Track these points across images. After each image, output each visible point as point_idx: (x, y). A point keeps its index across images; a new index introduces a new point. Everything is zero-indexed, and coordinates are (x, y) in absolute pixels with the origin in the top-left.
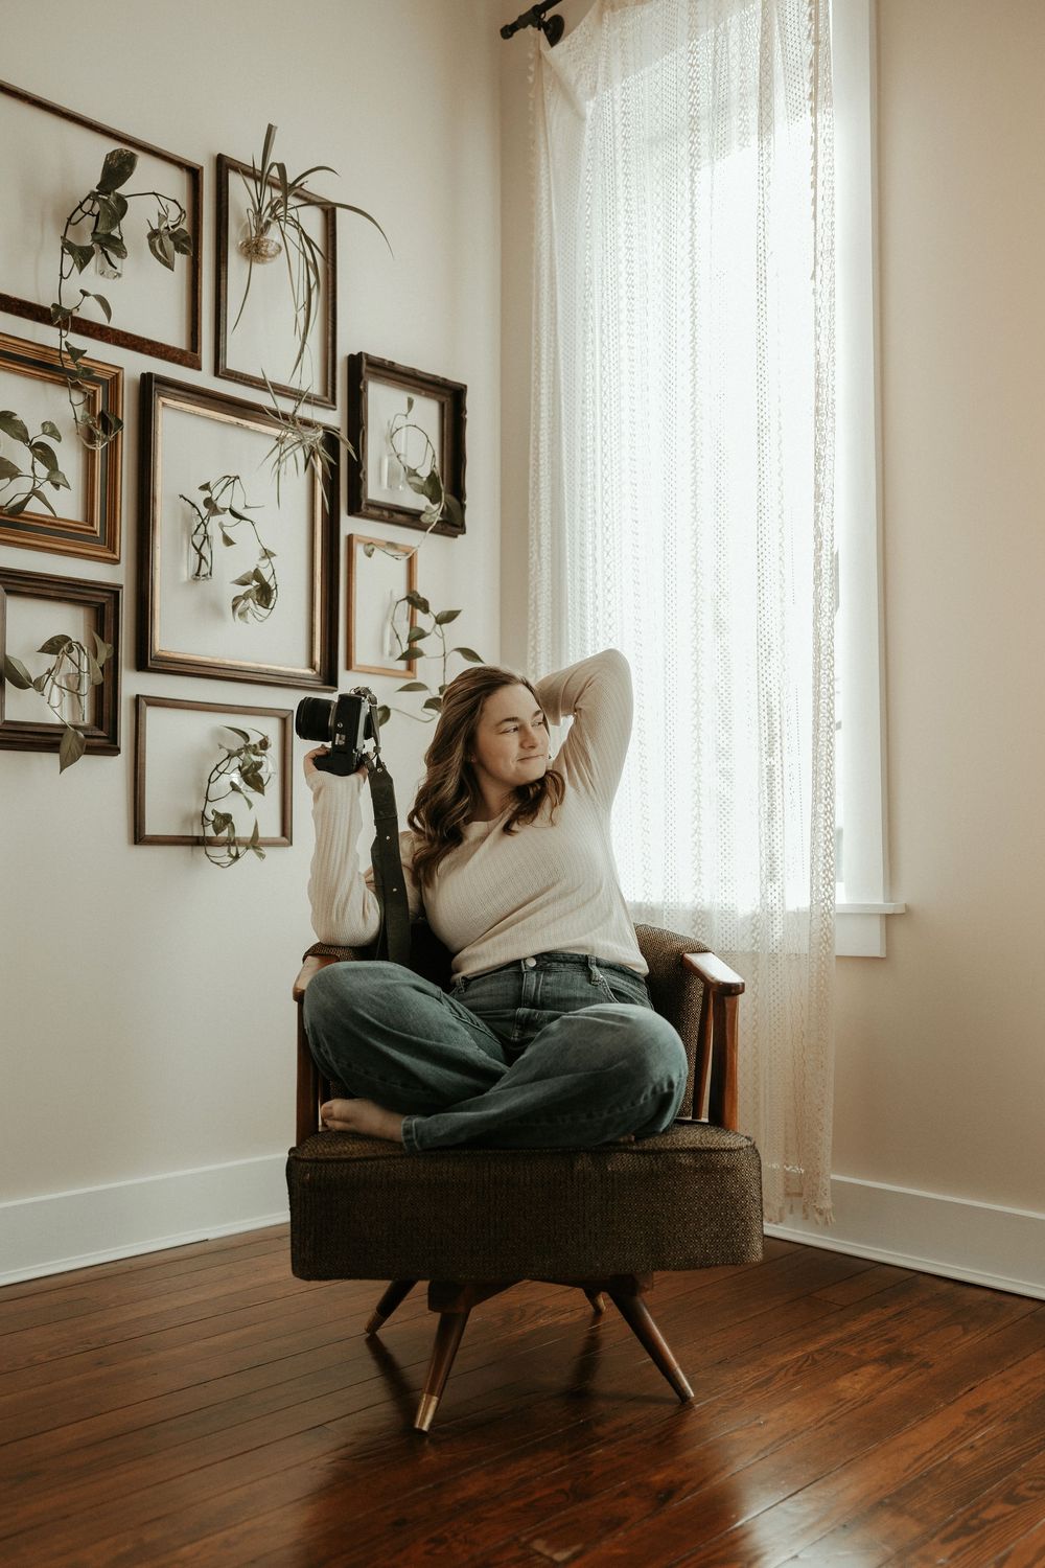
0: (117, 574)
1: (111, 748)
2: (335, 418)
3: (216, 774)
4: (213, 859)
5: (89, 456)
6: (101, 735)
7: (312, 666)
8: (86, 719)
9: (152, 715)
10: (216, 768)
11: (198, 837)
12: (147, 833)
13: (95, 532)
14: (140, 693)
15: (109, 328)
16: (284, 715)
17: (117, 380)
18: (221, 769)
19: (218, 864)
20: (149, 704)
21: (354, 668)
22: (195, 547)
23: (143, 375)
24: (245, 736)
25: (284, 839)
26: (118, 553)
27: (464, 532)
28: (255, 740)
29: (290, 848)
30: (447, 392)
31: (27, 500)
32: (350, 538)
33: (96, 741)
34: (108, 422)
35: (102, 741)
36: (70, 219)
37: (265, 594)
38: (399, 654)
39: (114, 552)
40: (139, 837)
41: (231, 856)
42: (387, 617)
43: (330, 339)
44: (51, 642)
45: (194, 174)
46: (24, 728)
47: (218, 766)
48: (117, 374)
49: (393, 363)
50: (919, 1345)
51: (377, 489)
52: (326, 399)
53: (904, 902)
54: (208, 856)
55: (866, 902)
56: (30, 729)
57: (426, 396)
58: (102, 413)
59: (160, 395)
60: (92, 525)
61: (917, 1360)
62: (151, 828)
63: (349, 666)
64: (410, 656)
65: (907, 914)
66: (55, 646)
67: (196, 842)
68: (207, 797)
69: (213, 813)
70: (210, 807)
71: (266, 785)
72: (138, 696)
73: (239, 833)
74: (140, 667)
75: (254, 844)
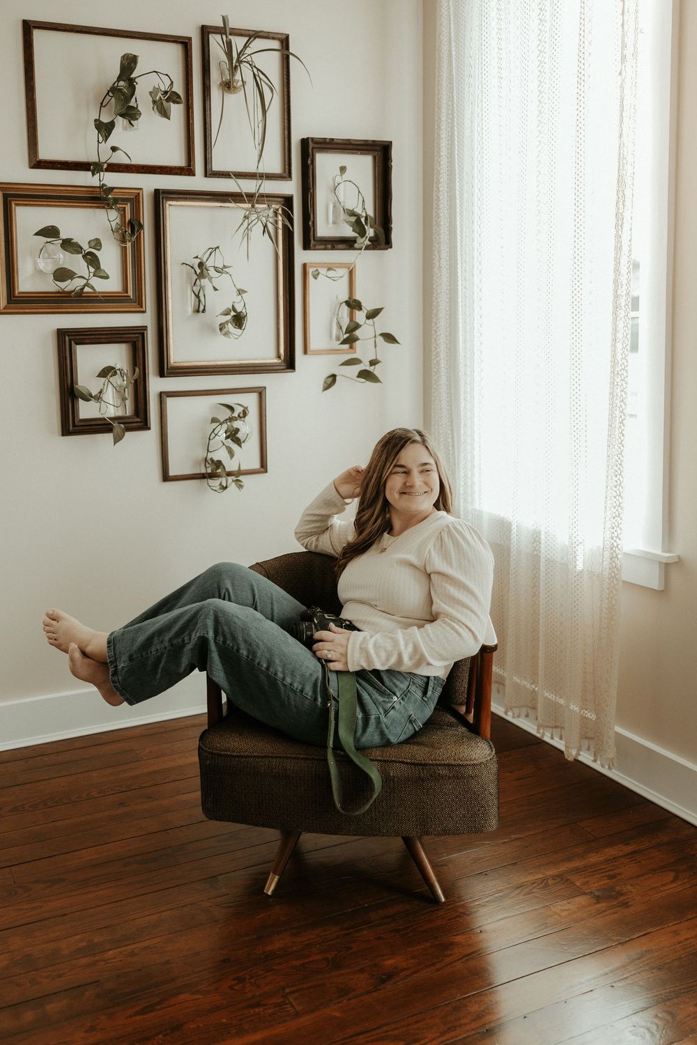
0: (144, 319)
1: (145, 426)
2: (291, 187)
3: (213, 435)
4: (213, 488)
5: (124, 250)
6: (138, 420)
7: (279, 357)
8: (129, 412)
9: (171, 403)
10: (213, 432)
11: (203, 474)
12: (170, 475)
13: (129, 296)
14: (162, 391)
15: (131, 165)
16: (260, 390)
17: (139, 197)
18: (216, 432)
19: (215, 491)
20: (168, 396)
21: (308, 353)
22: (195, 294)
23: (155, 190)
24: (231, 408)
25: (262, 469)
26: (144, 307)
27: (391, 247)
28: (239, 410)
29: (266, 474)
30: (377, 148)
31: (83, 289)
32: (305, 266)
33: (135, 424)
34: (134, 226)
35: (139, 424)
36: (102, 104)
37: (239, 320)
38: (342, 340)
39: (142, 307)
40: (166, 478)
41: (223, 487)
42: (334, 314)
43: (286, 132)
44: (103, 370)
45: (185, 43)
46: (91, 423)
47: (214, 430)
48: (139, 194)
49: (333, 139)
50: (632, 885)
51: (324, 228)
52: (285, 175)
53: (677, 554)
54: (209, 485)
55: (648, 550)
56: (94, 423)
57: (361, 154)
58: (130, 221)
59: (167, 200)
60: (127, 293)
61: (621, 899)
62: (172, 473)
63: (305, 352)
64: (350, 340)
65: (679, 562)
66: (107, 372)
67: (203, 476)
68: (208, 450)
69: (211, 459)
70: (210, 456)
71: (244, 441)
72: (161, 392)
73: (228, 469)
74: (162, 374)
75: (237, 474)
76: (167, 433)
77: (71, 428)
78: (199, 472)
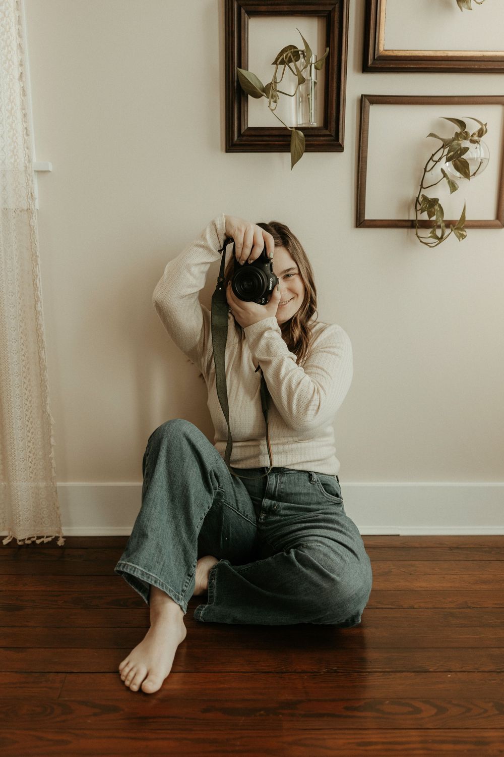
1: (335, 145)
3: (431, 164)
4: (422, 240)
8: (315, 121)
9: (376, 113)
10: (431, 158)
11: (412, 221)
12: (366, 218)
14: (364, 94)
18: (436, 158)
19: (426, 244)
20: (372, 103)
24: (462, 124)
25: (498, 222)
28: (472, 127)
33: (322, 139)
35: (328, 139)
40: (361, 222)
41: (437, 238)
47: (433, 155)
54: (418, 237)
62: (370, 214)
67: (411, 225)
68: (422, 185)
69: (425, 198)
70: (424, 192)
71: (474, 174)
72: (362, 95)
73: (447, 217)
74: (366, 68)
75: (460, 226)
76: (366, 157)
77: (236, 138)
78: (406, 218)
